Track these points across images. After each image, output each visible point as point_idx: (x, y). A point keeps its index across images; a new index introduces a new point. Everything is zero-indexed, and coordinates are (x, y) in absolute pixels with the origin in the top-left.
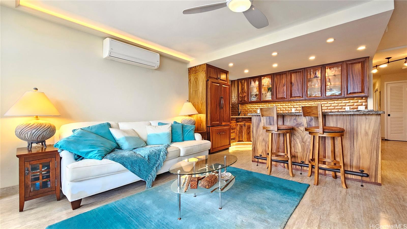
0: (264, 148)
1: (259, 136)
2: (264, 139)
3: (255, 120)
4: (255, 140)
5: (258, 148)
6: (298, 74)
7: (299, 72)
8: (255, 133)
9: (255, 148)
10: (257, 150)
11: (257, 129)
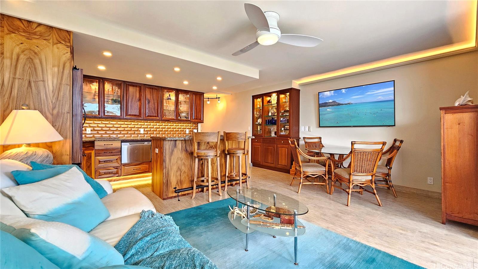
0: (179, 178)
1: (173, 165)
2: (179, 168)
3: (167, 146)
4: (168, 171)
5: (172, 181)
6: (155, 92)
7: (155, 89)
8: (168, 163)
9: (167, 181)
10: (171, 183)
11: (171, 157)
